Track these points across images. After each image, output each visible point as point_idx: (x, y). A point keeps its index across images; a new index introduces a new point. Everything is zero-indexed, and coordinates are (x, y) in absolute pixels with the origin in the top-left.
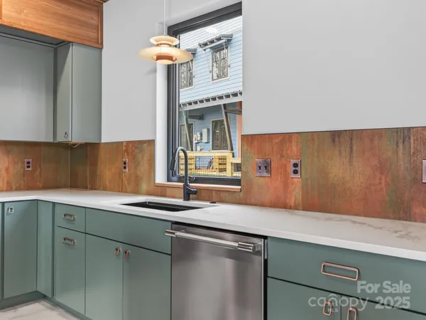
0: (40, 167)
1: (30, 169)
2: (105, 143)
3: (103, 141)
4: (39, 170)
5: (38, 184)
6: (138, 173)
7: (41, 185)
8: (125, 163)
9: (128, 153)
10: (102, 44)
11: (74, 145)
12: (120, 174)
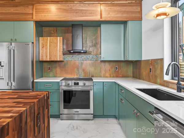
0: (121, 69)
1: (117, 70)
2: (143, 60)
3: (143, 59)
4: (120, 70)
5: (120, 75)
6: (156, 74)
7: (121, 76)
8: (150, 69)
9: (152, 65)
10: (142, 18)
11: (133, 61)
12: (149, 74)
